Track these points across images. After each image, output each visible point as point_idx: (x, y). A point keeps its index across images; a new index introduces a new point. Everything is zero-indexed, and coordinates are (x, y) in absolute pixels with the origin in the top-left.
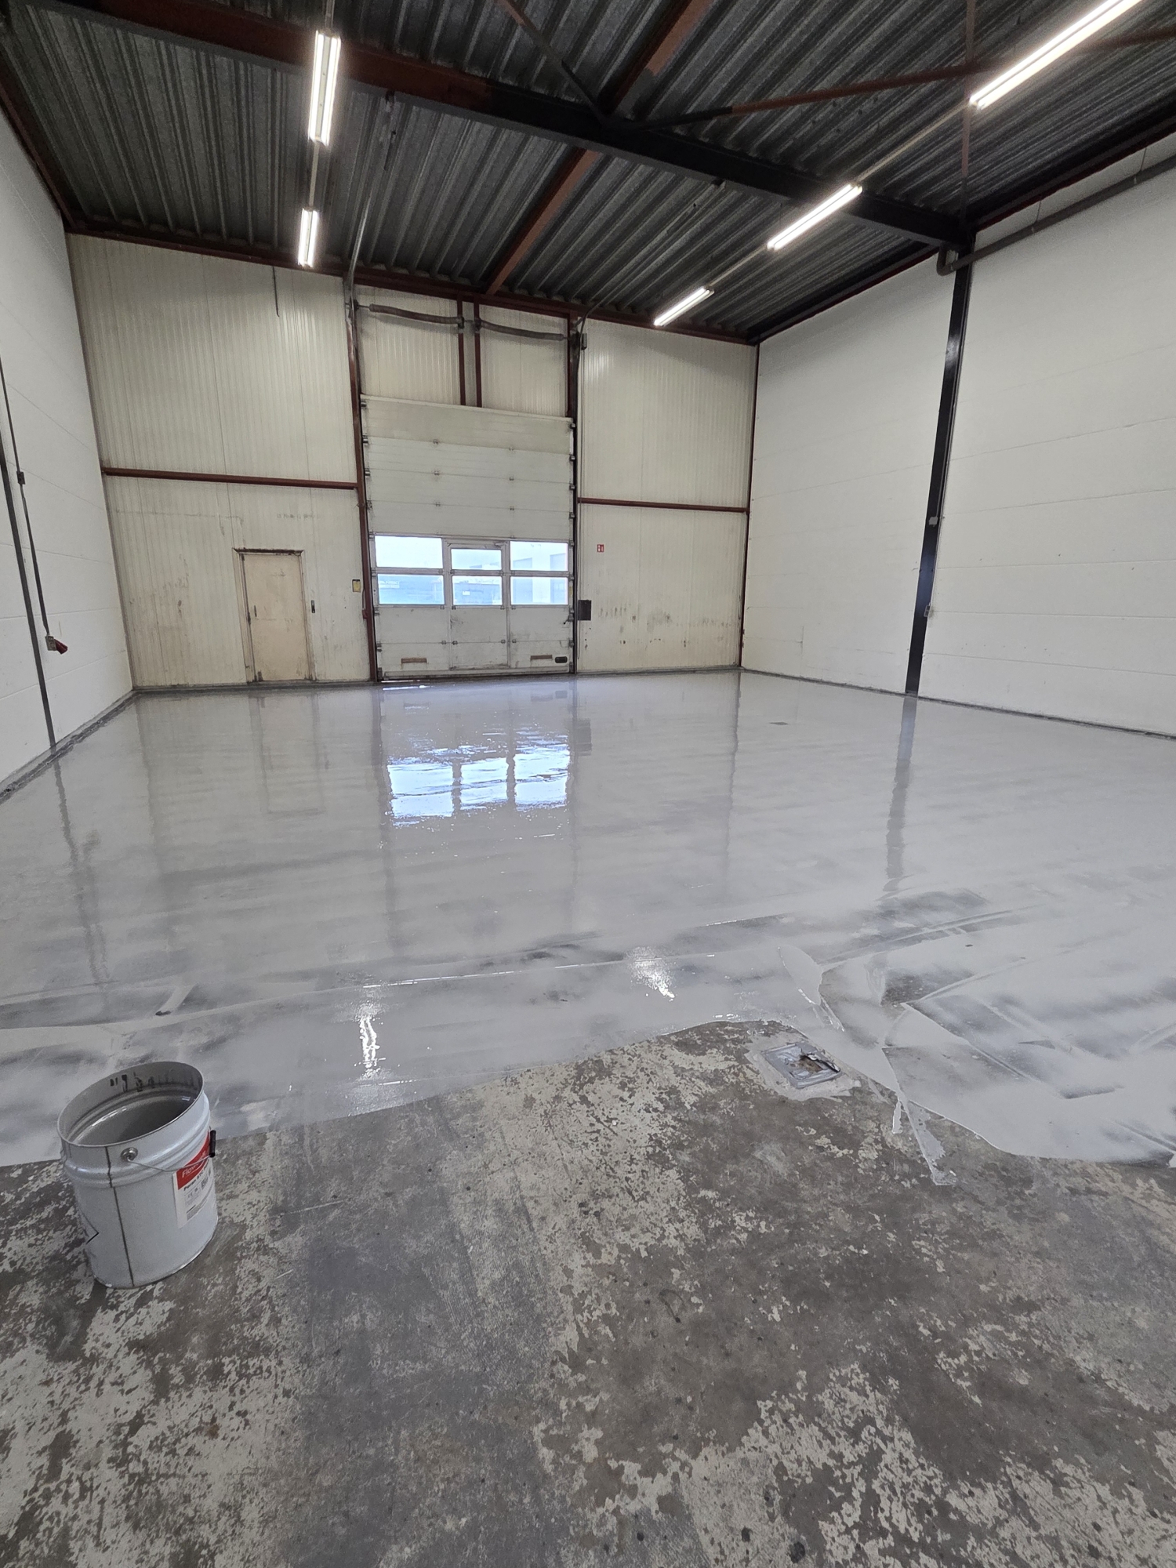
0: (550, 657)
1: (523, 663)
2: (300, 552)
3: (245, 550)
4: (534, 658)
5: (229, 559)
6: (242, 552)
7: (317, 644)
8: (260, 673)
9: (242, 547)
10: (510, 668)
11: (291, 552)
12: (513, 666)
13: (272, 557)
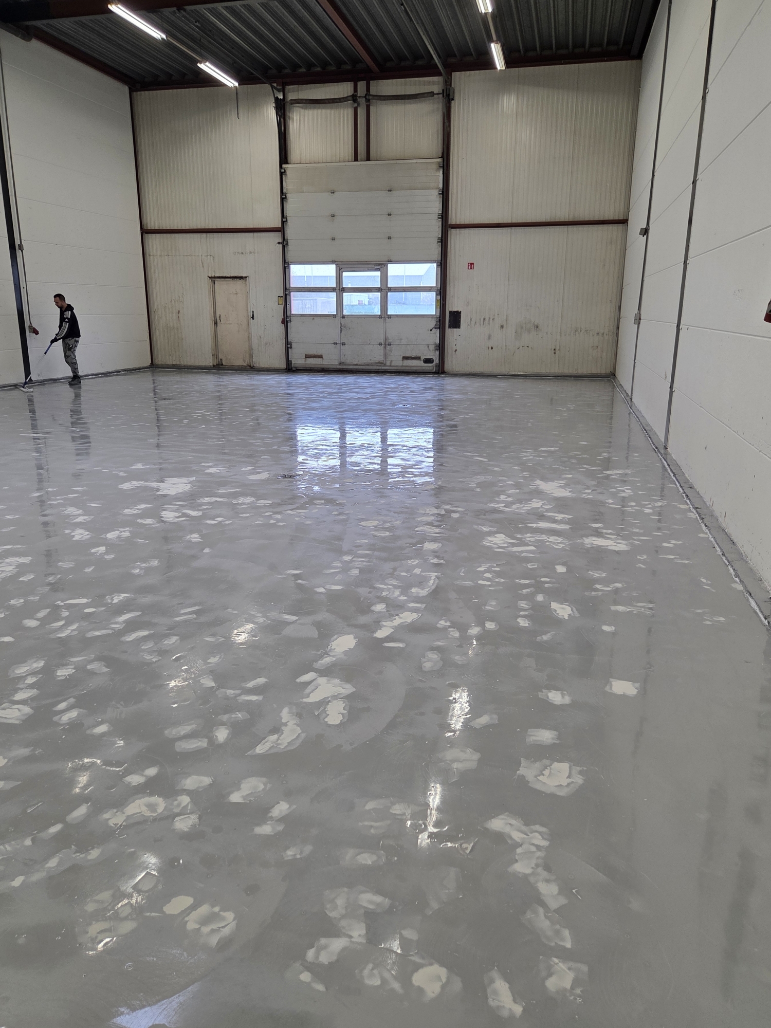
0: (419, 358)
1: (396, 361)
2: (246, 277)
3: (215, 277)
4: (405, 358)
5: (206, 283)
6: (213, 279)
7: (255, 341)
8: (221, 359)
9: (213, 275)
10: (385, 365)
11: (241, 278)
12: (388, 364)
13: (231, 282)
